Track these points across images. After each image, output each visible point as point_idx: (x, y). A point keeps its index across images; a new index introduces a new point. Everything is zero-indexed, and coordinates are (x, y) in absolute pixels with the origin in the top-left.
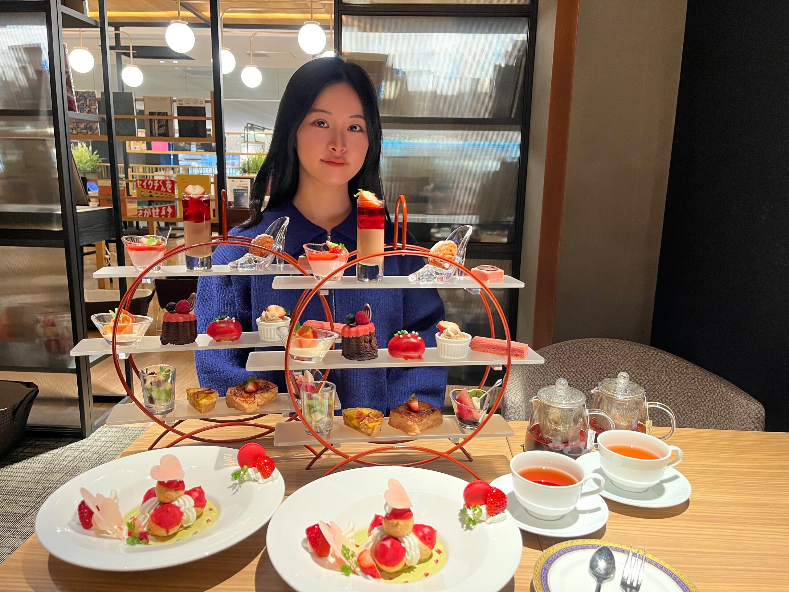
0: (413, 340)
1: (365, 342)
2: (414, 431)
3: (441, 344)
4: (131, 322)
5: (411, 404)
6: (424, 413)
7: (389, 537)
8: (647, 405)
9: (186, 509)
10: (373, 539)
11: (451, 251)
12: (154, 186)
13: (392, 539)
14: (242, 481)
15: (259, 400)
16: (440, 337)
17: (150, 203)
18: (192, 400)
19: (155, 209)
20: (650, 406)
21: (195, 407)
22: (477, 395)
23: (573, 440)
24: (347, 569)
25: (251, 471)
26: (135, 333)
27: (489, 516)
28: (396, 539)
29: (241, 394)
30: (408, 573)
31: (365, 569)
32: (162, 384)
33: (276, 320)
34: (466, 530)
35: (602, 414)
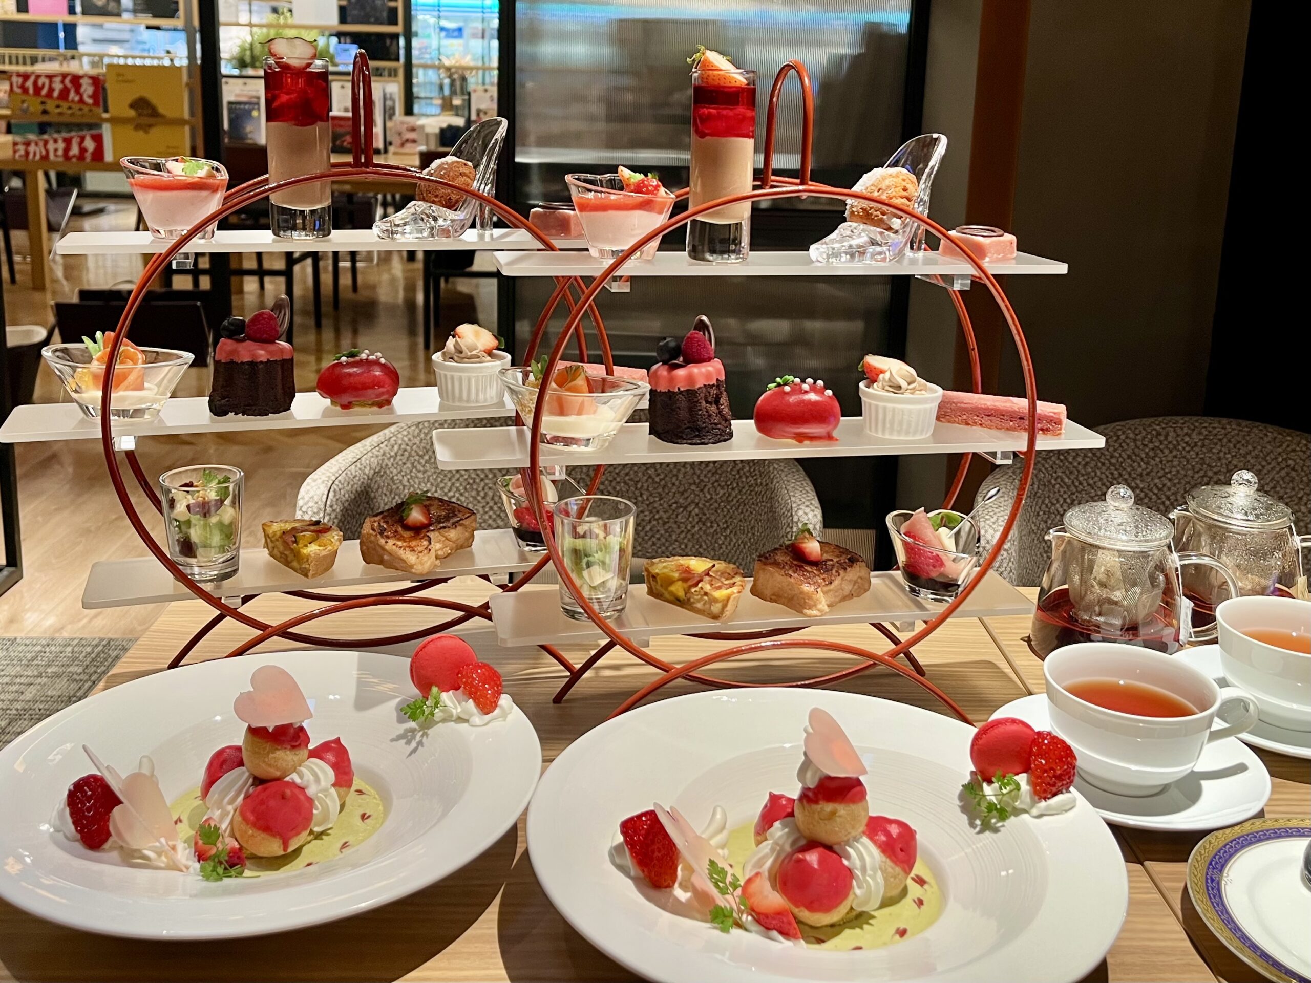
3: (877, 406)
4: (140, 361)
12: (51, 90)
28: (829, 848)
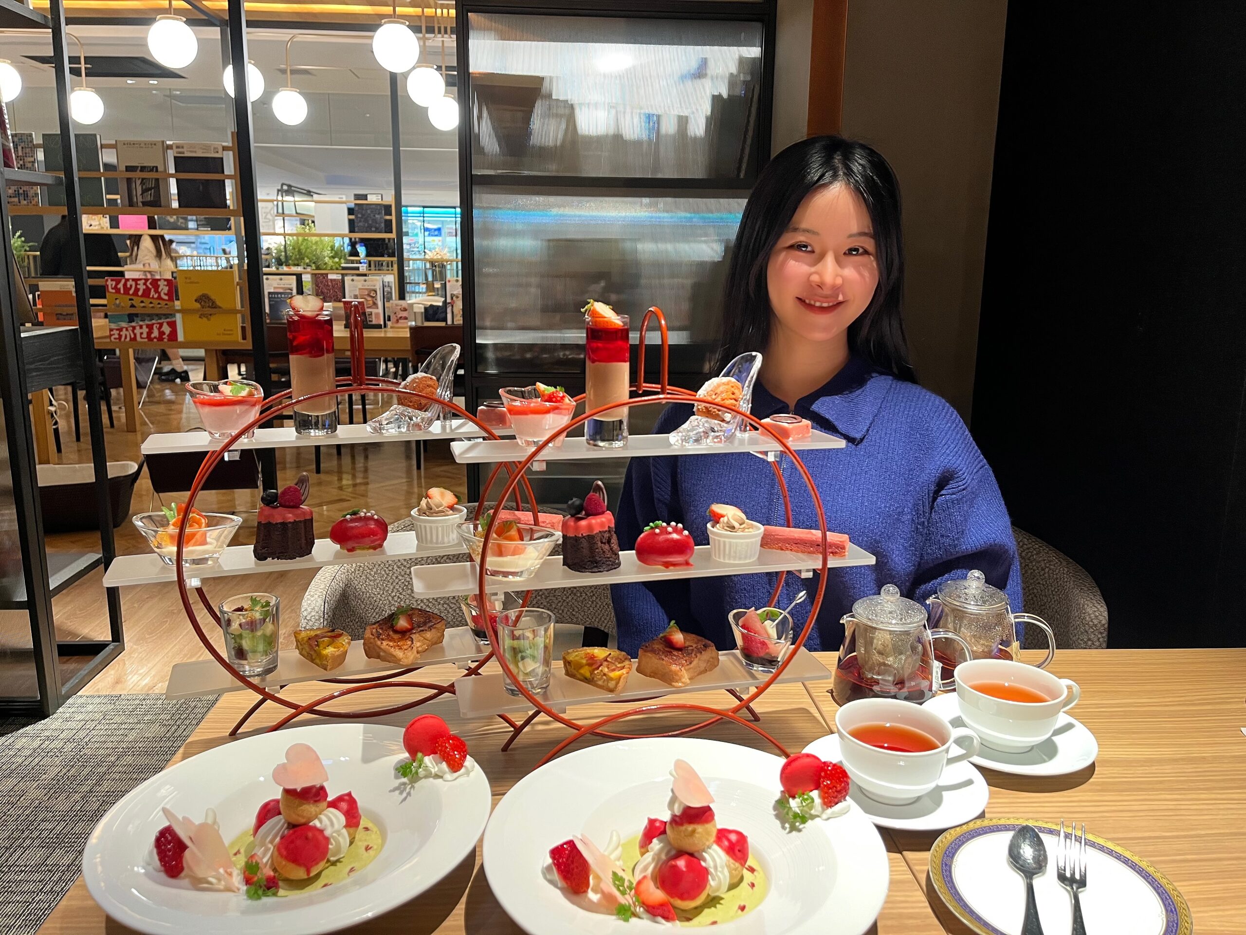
0: (675, 536)
1: (602, 543)
2: (680, 679)
4: (203, 525)
5: (672, 637)
6: (693, 650)
7: (681, 853)
8: (1013, 619)
9: (334, 832)
10: (653, 859)
11: (733, 394)
12: (137, 290)
13: (686, 856)
14: (415, 778)
15: (418, 644)
16: (715, 530)
17: (131, 318)
18: (308, 649)
19: (141, 327)
20: (1017, 620)
21: (312, 661)
22: (770, 617)
23: (912, 677)
24: (625, 910)
25: (428, 760)
26: (211, 544)
27: (825, 807)
28: (692, 855)
29: (388, 635)
30: (713, 909)
31: (653, 907)
32: (258, 626)
33: (444, 512)
34: (790, 832)
35: (950, 635)
